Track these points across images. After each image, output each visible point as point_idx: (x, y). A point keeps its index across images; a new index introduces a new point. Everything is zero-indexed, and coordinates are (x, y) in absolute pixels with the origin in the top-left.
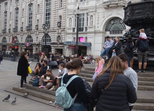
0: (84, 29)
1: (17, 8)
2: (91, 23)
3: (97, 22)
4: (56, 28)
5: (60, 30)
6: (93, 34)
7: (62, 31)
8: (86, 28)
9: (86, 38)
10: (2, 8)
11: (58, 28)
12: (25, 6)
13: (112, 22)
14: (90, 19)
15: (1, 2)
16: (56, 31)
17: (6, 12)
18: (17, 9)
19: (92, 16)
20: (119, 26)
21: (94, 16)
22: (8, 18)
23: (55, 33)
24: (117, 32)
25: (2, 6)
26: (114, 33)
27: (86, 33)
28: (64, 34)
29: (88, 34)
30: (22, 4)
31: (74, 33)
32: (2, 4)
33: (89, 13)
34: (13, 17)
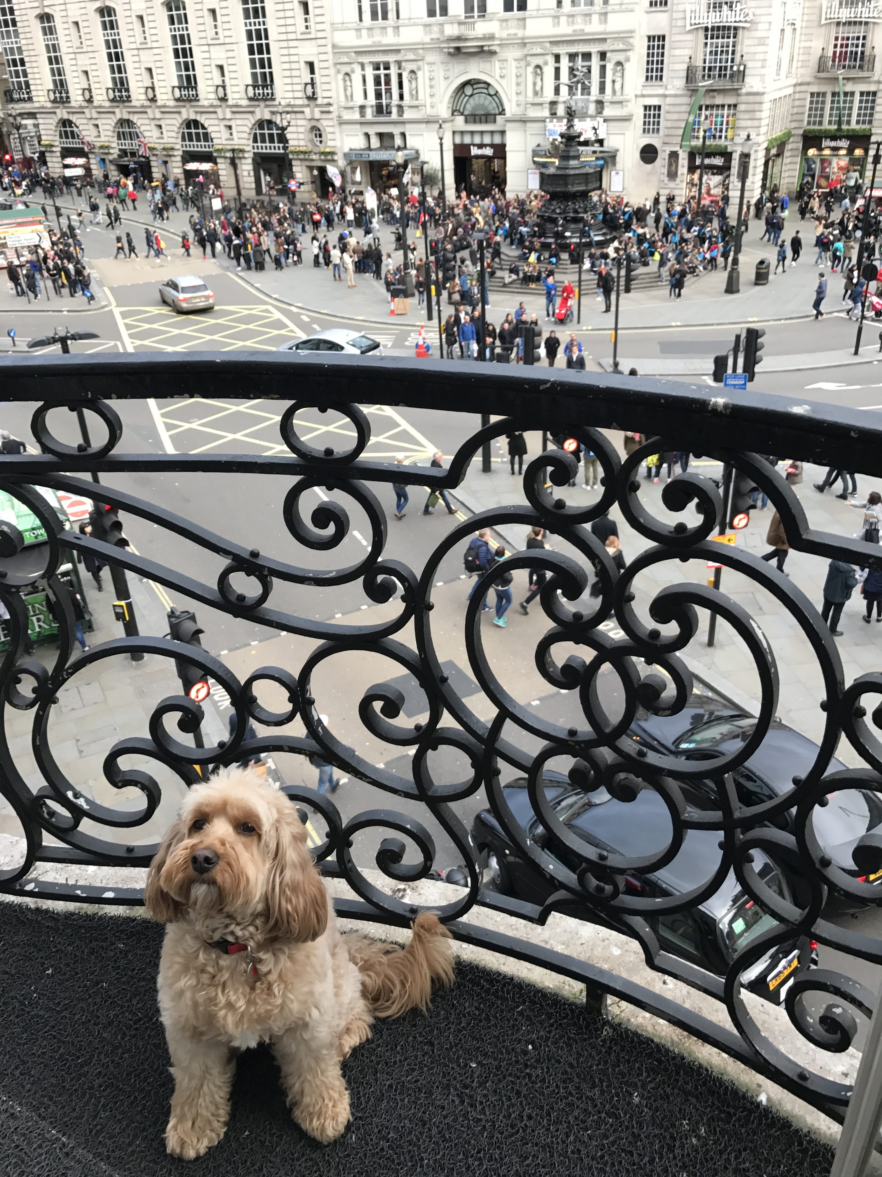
0: (394, 110)
2: (414, 92)
3: (428, 90)
4: (300, 102)
5: (317, 110)
6: (424, 126)
7: (322, 112)
8: (400, 108)
9: (403, 135)
11: (306, 102)
13: (468, 91)
14: (410, 81)
16: (303, 112)
19: (413, 72)
20: (487, 102)
21: (419, 74)
22: (67, 44)
23: (299, 116)
24: (483, 118)
26: (475, 122)
27: (403, 123)
28: (330, 123)
29: (408, 126)
31: (363, 120)
33: (403, 64)
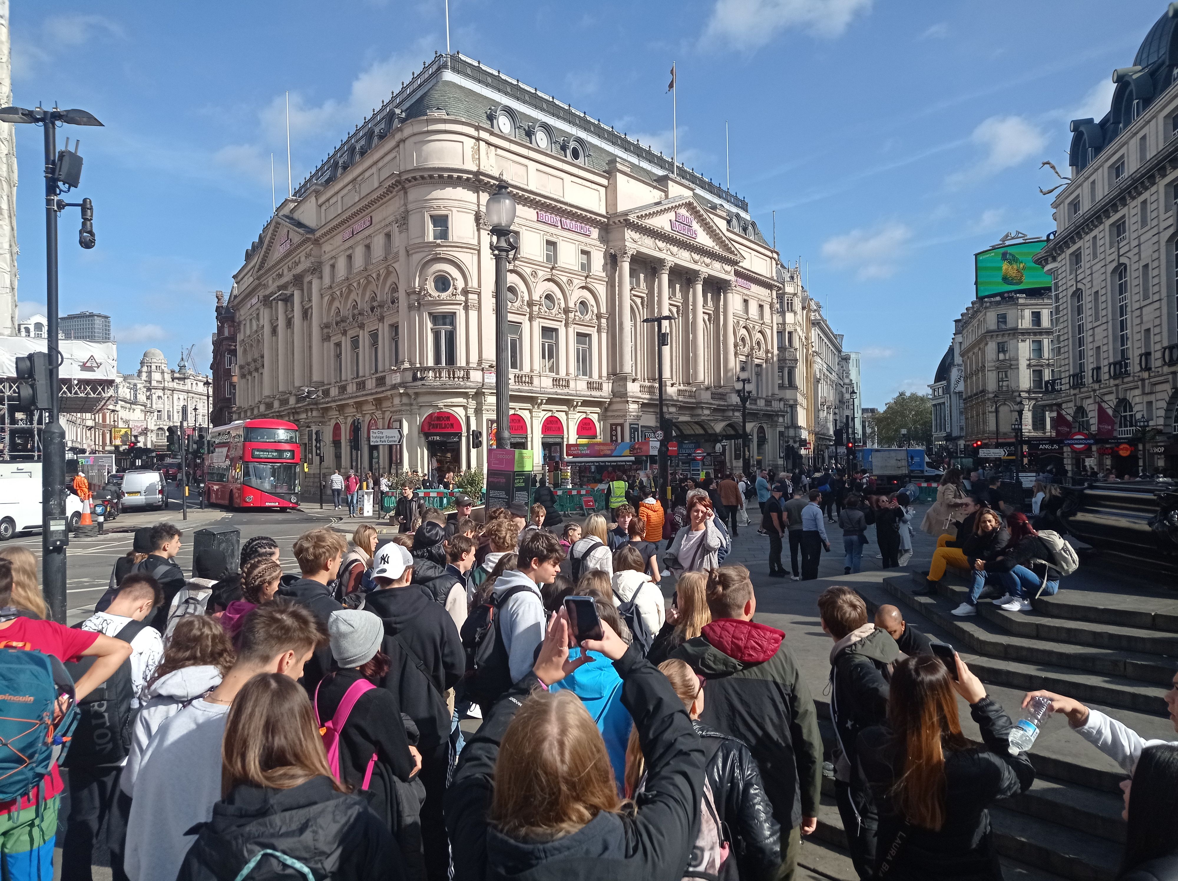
1: (1120, 265)
10: (1064, 281)
12: (1150, 251)
15: (1059, 255)
17: (1078, 294)
18: (1120, 270)
22: (1089, 319)
25: (1064, 268)
30: (1139, 245)
32: (1063, 262)
34: (1107, 311)
